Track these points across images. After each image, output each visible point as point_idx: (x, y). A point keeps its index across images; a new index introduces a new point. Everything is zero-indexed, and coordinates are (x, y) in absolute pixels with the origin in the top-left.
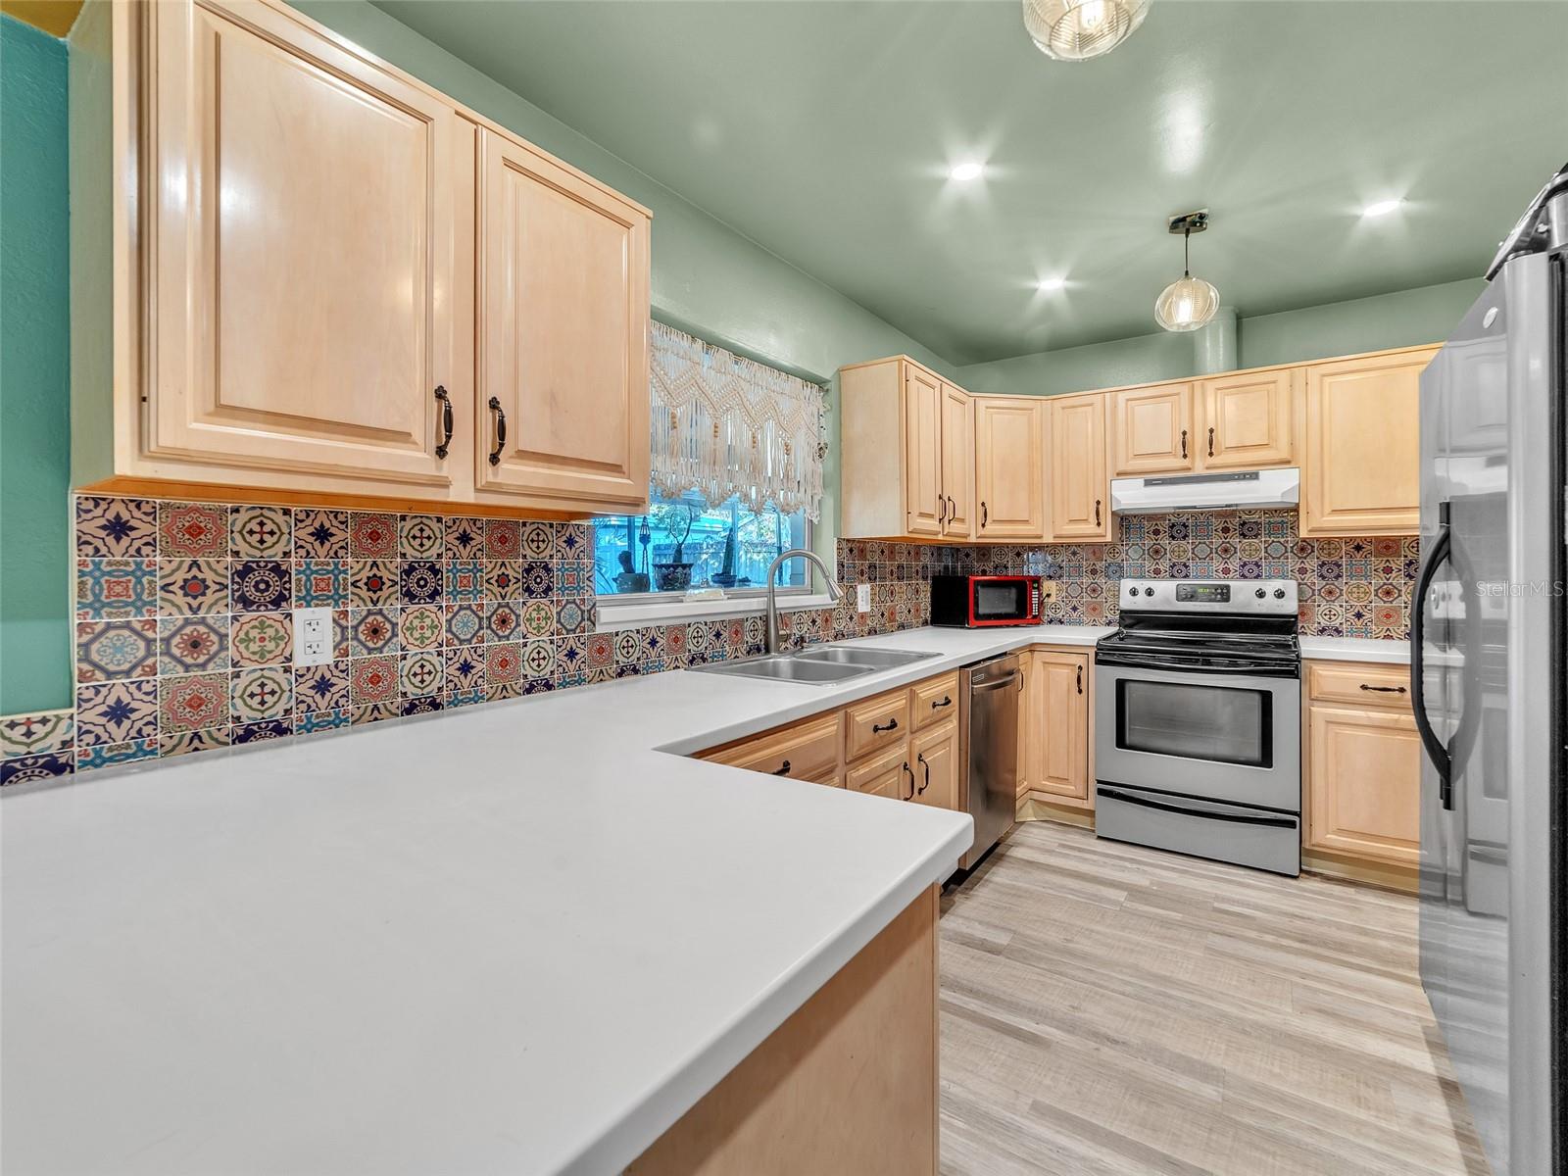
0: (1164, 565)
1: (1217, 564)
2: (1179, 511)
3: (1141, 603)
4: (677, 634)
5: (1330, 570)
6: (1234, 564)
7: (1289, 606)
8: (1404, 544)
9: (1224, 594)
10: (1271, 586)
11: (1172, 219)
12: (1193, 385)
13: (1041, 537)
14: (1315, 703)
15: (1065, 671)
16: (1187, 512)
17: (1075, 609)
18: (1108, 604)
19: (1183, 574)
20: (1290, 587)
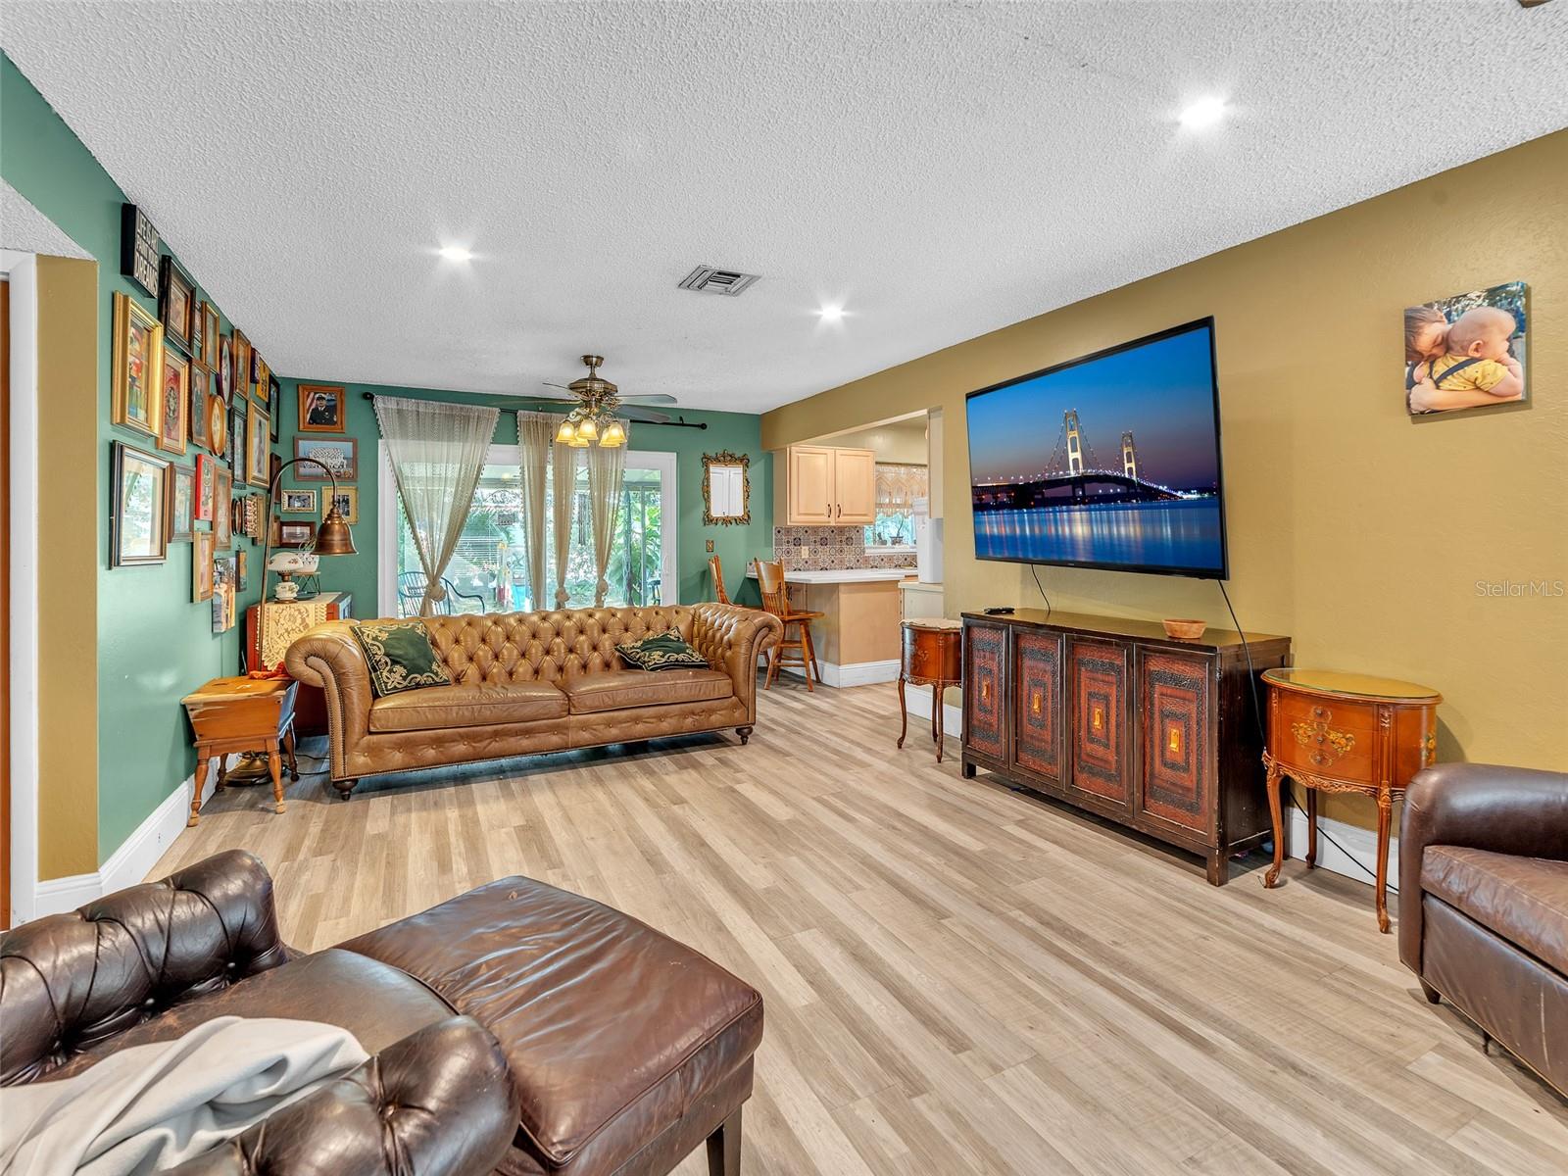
4: (890, 558)
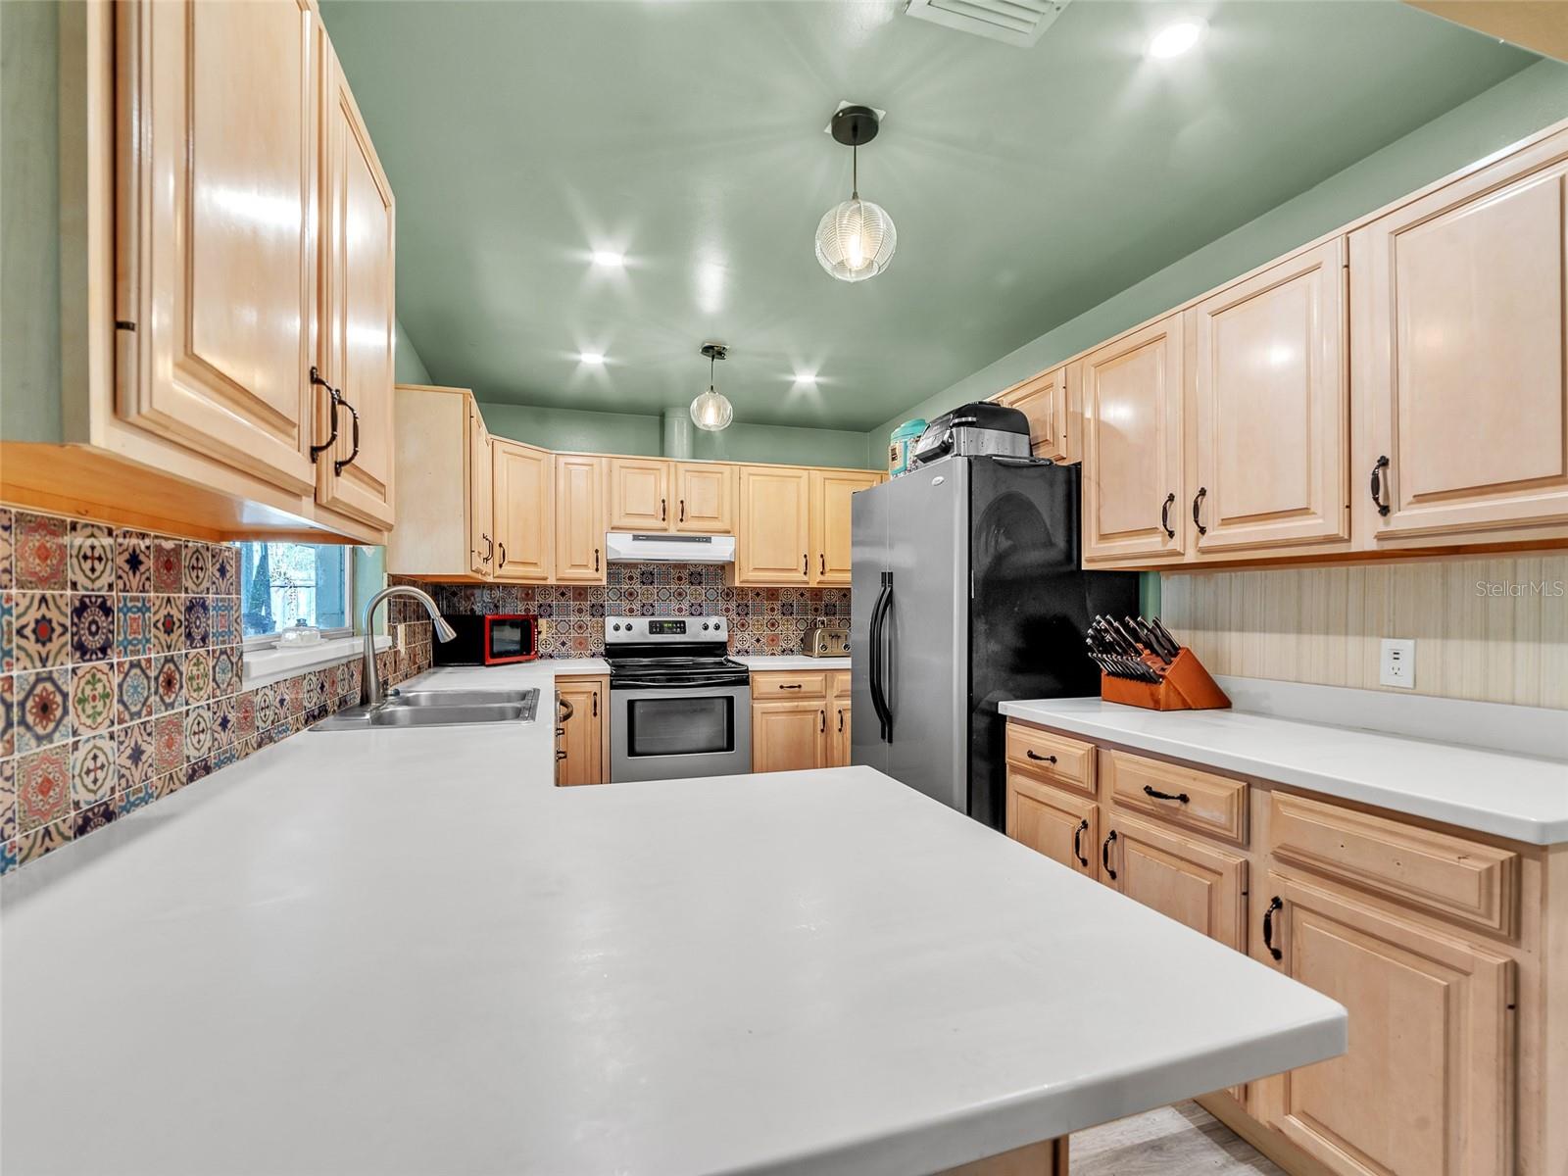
0: (636, 606)
1: (674, 605)
2: (647, 563)
3: (622, 637)
5: (743, 610)
6: (685, 605)
7: (722, 636)
8: (781, 592)
9: (681, 627)
10: (712, 621)
11: (707, 344)
12: (669, 465)
13: (545, 579)
14: (756, 701)
15: (583, 697)
16: (654, 564)
17: (563, 644)
18: (593, 638)
19: (650, 613)
20: (723, 621)
